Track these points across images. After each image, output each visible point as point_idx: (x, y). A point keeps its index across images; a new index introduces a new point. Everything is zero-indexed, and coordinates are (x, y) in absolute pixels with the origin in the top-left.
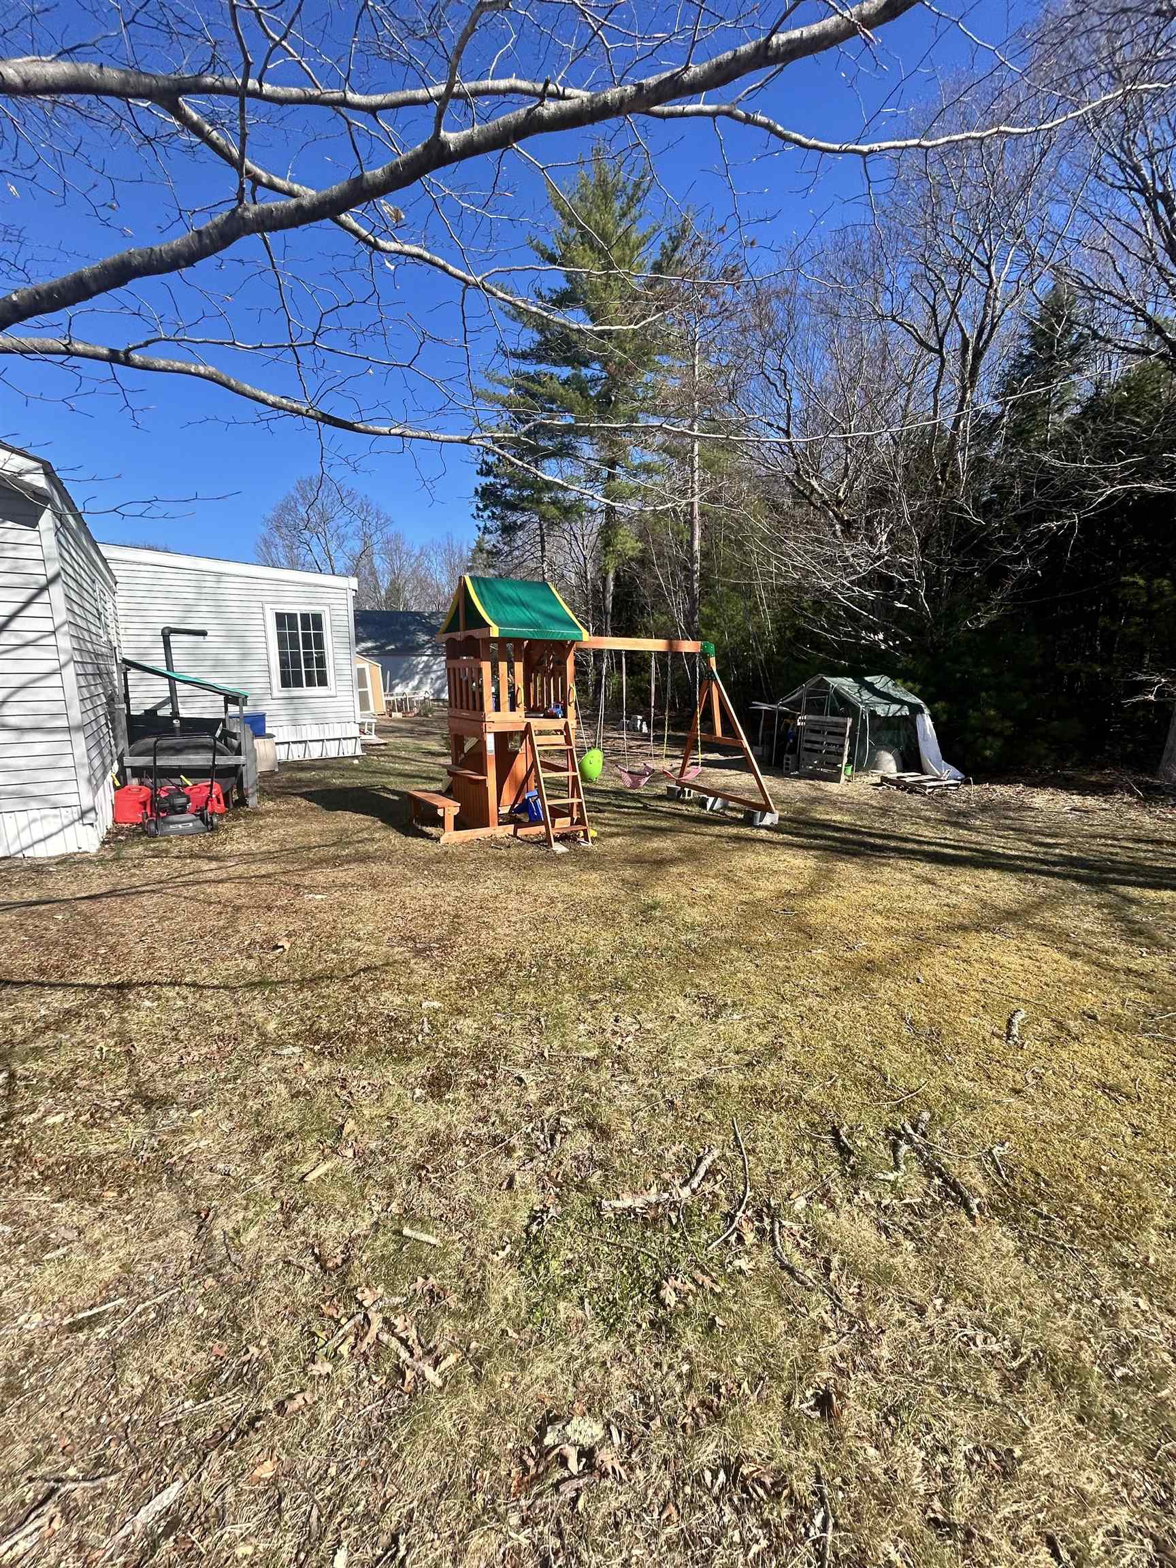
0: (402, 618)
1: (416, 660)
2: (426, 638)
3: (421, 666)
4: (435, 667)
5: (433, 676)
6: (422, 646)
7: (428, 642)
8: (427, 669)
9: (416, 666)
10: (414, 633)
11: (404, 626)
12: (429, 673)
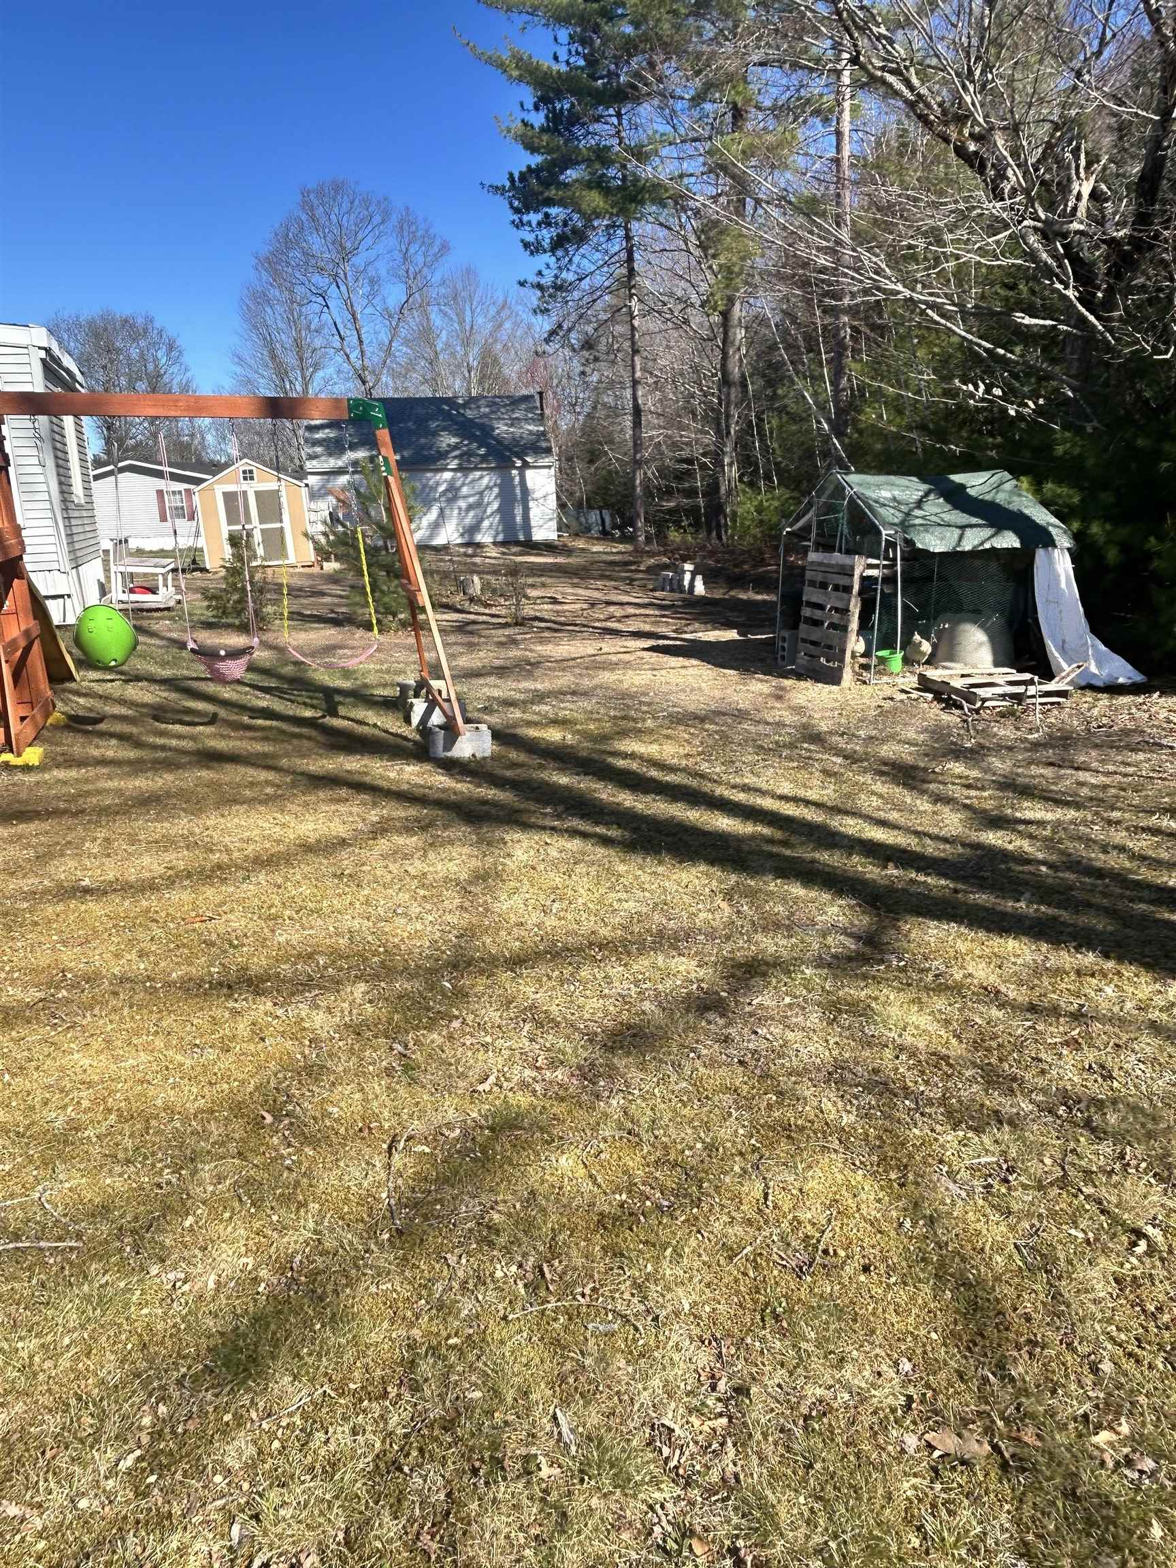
0: (420, 411)
1: (432, 478)
2: (454, 440)
3: (442, 488)
4: (465, 490)
5: (463, 504)
6: (443, 455)
7: (456, 447)
8: (453, 493)
9: (434, 489)
10: (435, 434)
11: (422, 422)
12: (455, 498)
